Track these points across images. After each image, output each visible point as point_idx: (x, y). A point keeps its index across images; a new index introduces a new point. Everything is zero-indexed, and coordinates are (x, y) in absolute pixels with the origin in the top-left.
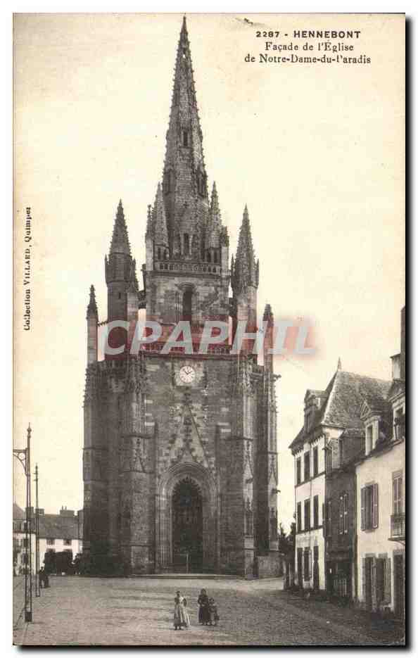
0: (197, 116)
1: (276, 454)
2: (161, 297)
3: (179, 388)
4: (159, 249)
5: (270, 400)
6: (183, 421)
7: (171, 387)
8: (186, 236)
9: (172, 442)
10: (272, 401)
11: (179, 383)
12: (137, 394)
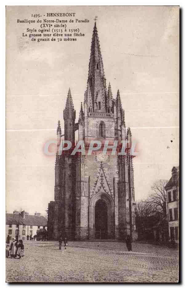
0: (101, 57)
1: (134, 188)
2: (91, 126)
3: (98, 162)
4: (89, 108)
5: (131, 166)
6: (100, 176)
7: (95, 162)
8: (99, 103)
9: (96, 184)
10: (132, 166)
11: (98, 160)
12: (83, 164)
